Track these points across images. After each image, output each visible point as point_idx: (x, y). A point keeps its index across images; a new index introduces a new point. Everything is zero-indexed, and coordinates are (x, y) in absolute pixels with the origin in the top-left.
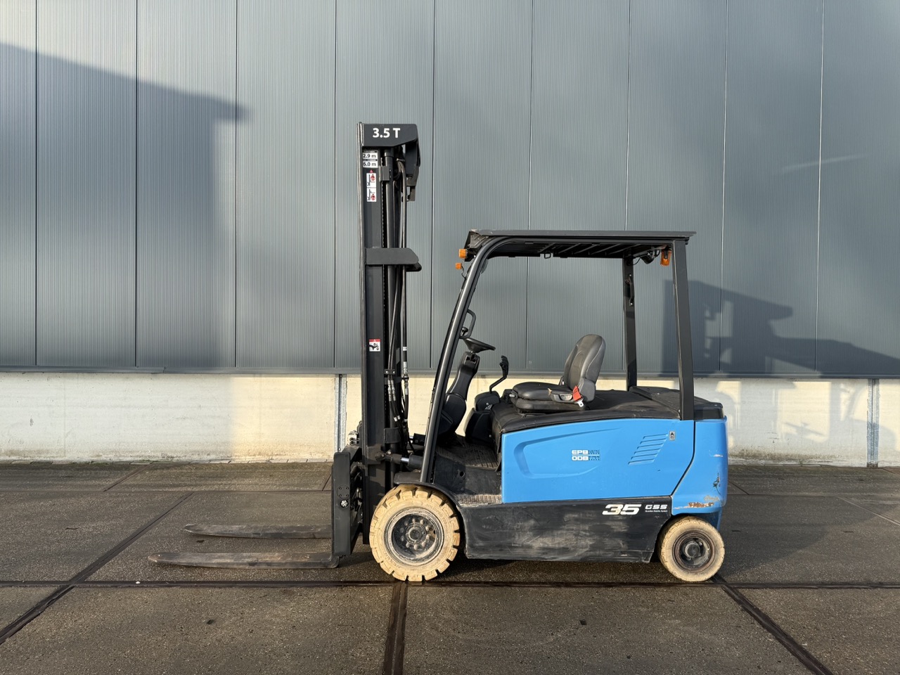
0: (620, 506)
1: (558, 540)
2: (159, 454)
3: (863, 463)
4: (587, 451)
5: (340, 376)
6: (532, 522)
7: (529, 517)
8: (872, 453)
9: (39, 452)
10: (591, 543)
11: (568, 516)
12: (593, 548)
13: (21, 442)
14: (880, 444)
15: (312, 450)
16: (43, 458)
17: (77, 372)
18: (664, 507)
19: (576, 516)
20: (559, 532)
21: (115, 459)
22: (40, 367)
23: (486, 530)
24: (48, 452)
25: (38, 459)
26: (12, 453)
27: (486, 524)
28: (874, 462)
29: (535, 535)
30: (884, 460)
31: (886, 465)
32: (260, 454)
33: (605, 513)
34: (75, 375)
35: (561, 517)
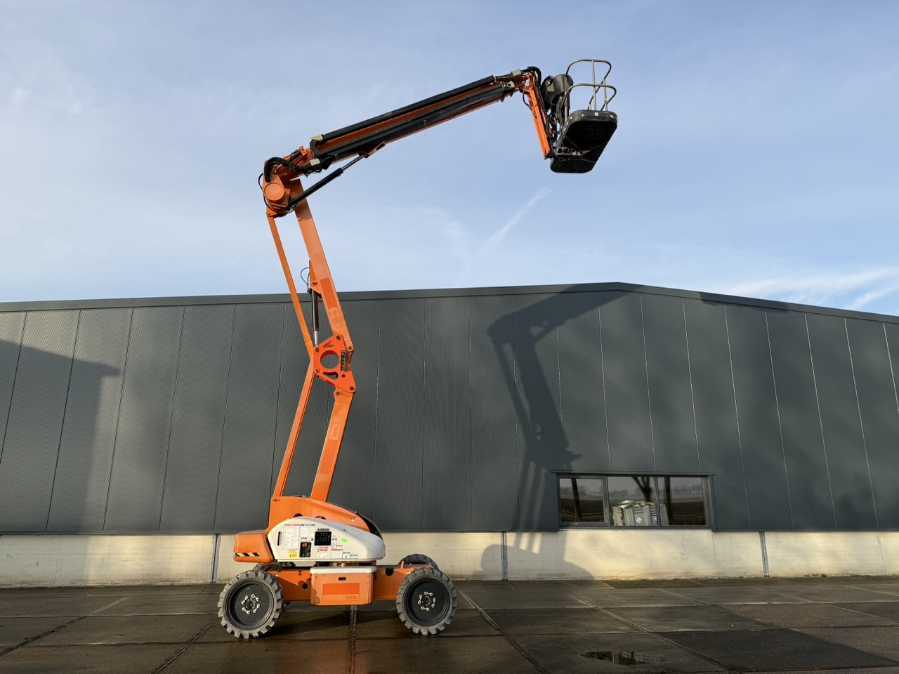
2: (110, 582)
3: (501, 579)
5: (217, 535)
8: (505, 573)
9: (39, 582)
13: (30, 576)
14: (509, 568)
15: (198, 578)
16: (41, 585)
17: (69, 534)
21: (83, 585)
22: (48, 532)
24: (44, 581)
25: (38, 586)
26: (23, 582)
28: (506, 578)
30: (511, 577)
31: (512, 579)
34: (67, 536)
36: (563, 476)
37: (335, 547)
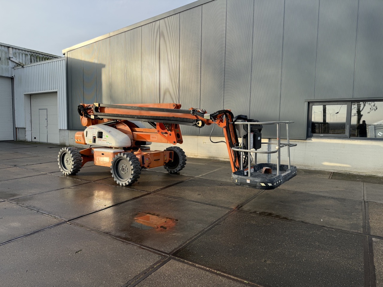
36: (315, 104)
37: (104, 139)
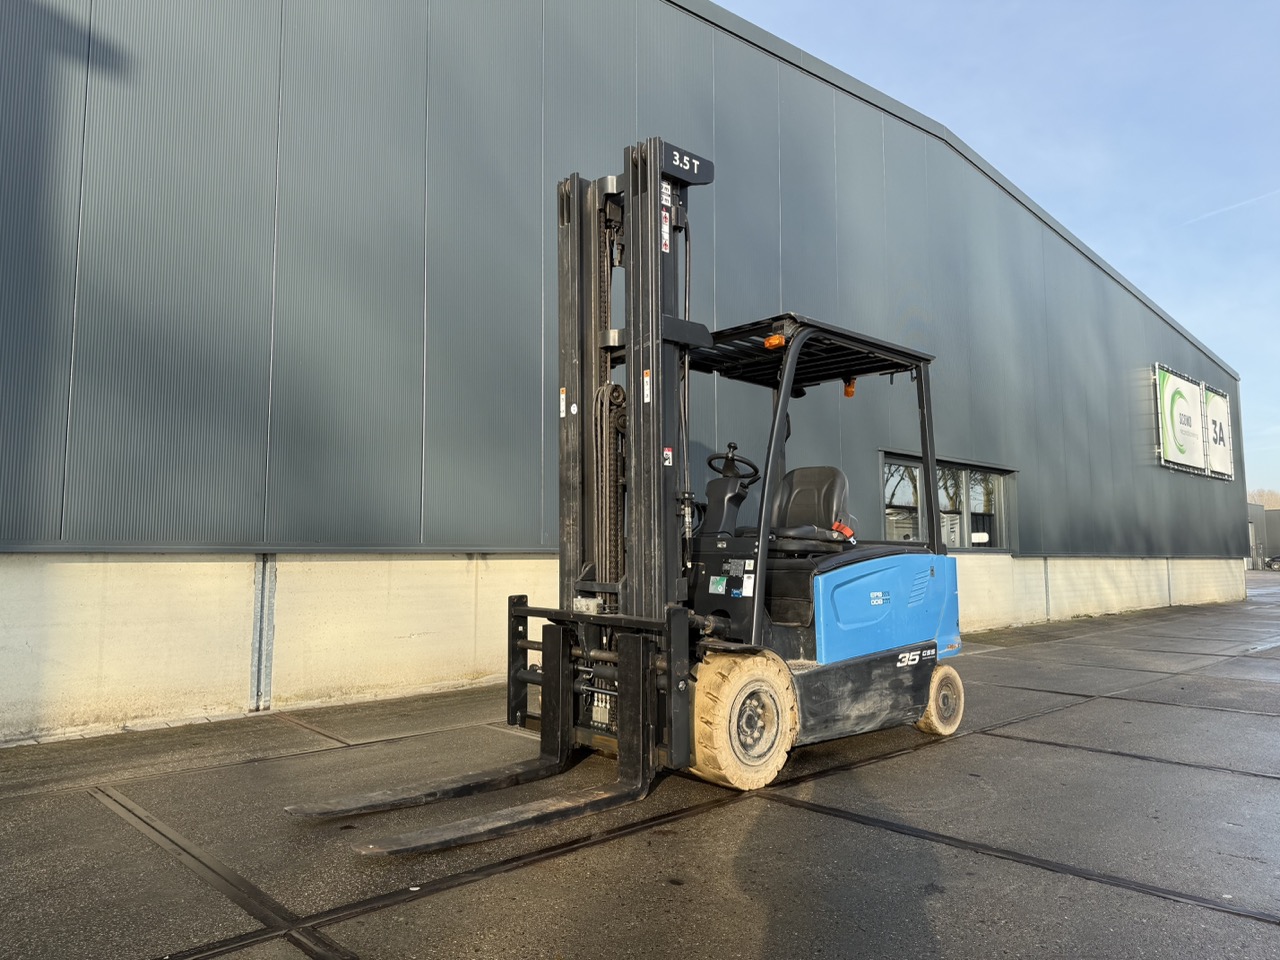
0: (907, 655)
1: (870, 703)
4: (880, 594)
5: (265, 558)
6: (850, 685)
7: (847, 679)
10: (890, 703)
11: (876, 672)
12: (894, 707)
18: (933, 651)
19: (880, 671)
20: (870, 694)
23: (816, 702)
27: (816, 694)
29: (852, 701)
32: (97, 719)
33: (899, 665)
35: (870, 674)
